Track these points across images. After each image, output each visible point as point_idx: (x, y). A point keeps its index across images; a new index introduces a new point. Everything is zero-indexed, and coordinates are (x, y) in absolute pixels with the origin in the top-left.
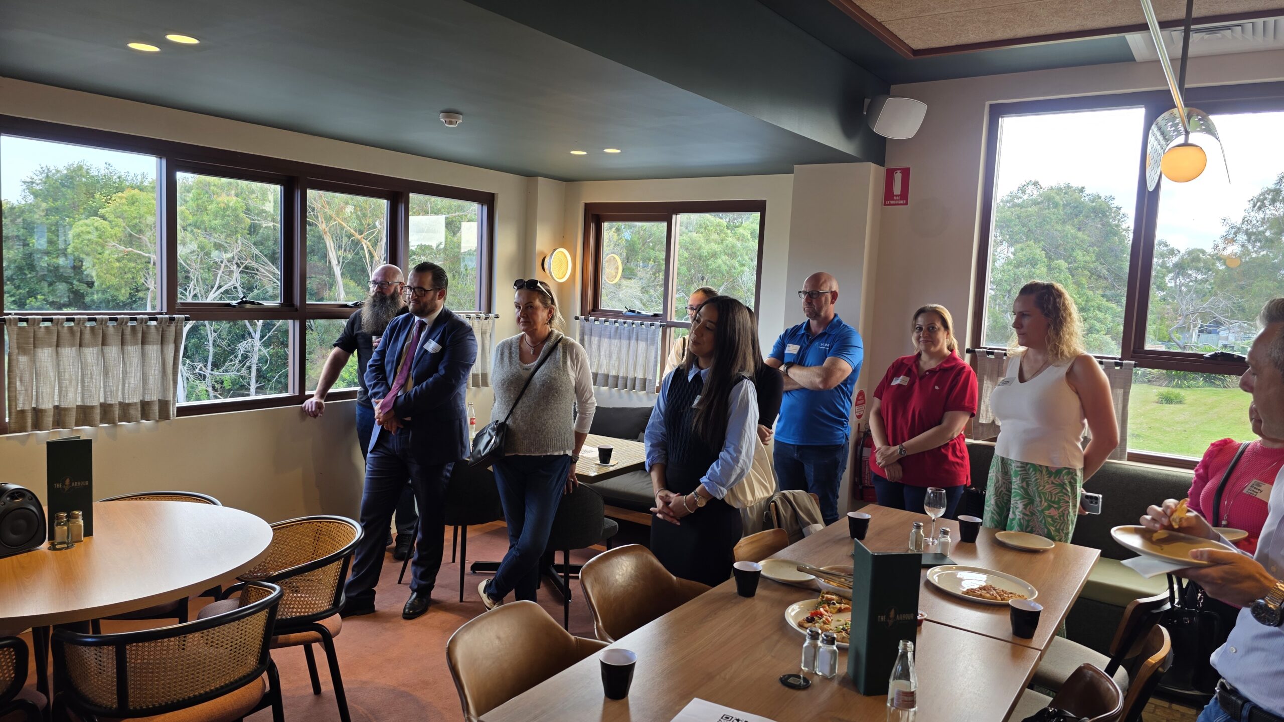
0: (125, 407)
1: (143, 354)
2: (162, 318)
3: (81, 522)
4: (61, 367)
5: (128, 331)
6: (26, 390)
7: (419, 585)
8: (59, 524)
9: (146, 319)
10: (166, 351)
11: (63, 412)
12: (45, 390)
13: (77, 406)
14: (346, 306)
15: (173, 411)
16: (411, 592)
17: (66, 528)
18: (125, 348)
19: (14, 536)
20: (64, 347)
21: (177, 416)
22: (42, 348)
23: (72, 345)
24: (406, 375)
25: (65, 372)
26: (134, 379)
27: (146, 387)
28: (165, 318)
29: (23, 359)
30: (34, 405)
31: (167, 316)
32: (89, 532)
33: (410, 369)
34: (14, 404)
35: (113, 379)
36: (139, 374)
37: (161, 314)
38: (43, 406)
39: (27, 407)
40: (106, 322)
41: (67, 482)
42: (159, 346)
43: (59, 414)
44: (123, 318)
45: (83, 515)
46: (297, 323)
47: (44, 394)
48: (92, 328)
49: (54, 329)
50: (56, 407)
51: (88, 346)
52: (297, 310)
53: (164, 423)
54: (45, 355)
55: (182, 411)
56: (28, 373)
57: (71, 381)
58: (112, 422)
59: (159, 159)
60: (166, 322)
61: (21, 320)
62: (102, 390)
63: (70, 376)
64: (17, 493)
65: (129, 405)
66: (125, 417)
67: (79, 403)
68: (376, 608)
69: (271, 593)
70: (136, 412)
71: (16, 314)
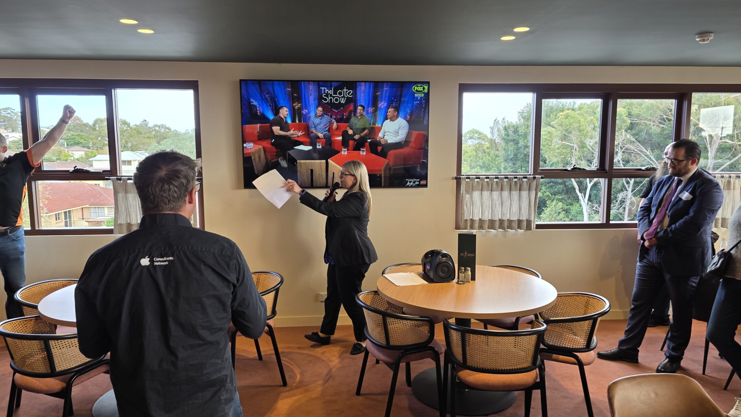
0: (510, 221)
1: (520, 195)
2: (529, 177)
3: (470, 273)
4: (483, 200)
5: (513, 184)
6: (468, 210)
7: (670, 354)
8: (461, 272)
9: (522, 177)
10: (531, 194)
11: (483, 222)
12: (476, 211)
13: (489, 220)
14: (640, 170)
15: (533, 226)
16: (665, 357)
17: (463, 275)
18: (511, 192)
19: (442, 274)
20: (484, 191)
21: (536, 229)
22: (475, 191)
23: (488, 190)
24: (664, 214)
25: (484, 203)
26: (515, 208)
27: (521, 213)
28: (531, 177)
29: (468, 196)
30: (471, 218)
31: (532, 176)
32: (473, 278)
33: (666, 210)
34: (463, 216)
35: (505, 207)
36: (517, 206)
37: (530, 175)
38: (474, 219)
39: (468, 218)
40: (503, 179)
41: (466, 253)
42: (528, 192)
43: (481, 222)
44: (511, 177)
45: (471, 270)
46: (607, 180)
47: (475, 213)
48: (497, 182)
49: (481, 182)
50: (480, 220)
51: (495, 191)
52: (607, 172)
53: (529, 232)
54: (476, 194)
55: (539, 227)
56: (469, 203)
57: (486, 207)
58: (503, 228)
59: (533, 94)
60: (531, 179)
61: (467, 178)
62: (500, 212)
63: (486, 205)
64: (444, 255)
65: (512, 221)
66: (510, 227)
67: (490, 218)
68: (639, 361)
69: (541, 327)
70: (515, 225)
71: (466, 175)
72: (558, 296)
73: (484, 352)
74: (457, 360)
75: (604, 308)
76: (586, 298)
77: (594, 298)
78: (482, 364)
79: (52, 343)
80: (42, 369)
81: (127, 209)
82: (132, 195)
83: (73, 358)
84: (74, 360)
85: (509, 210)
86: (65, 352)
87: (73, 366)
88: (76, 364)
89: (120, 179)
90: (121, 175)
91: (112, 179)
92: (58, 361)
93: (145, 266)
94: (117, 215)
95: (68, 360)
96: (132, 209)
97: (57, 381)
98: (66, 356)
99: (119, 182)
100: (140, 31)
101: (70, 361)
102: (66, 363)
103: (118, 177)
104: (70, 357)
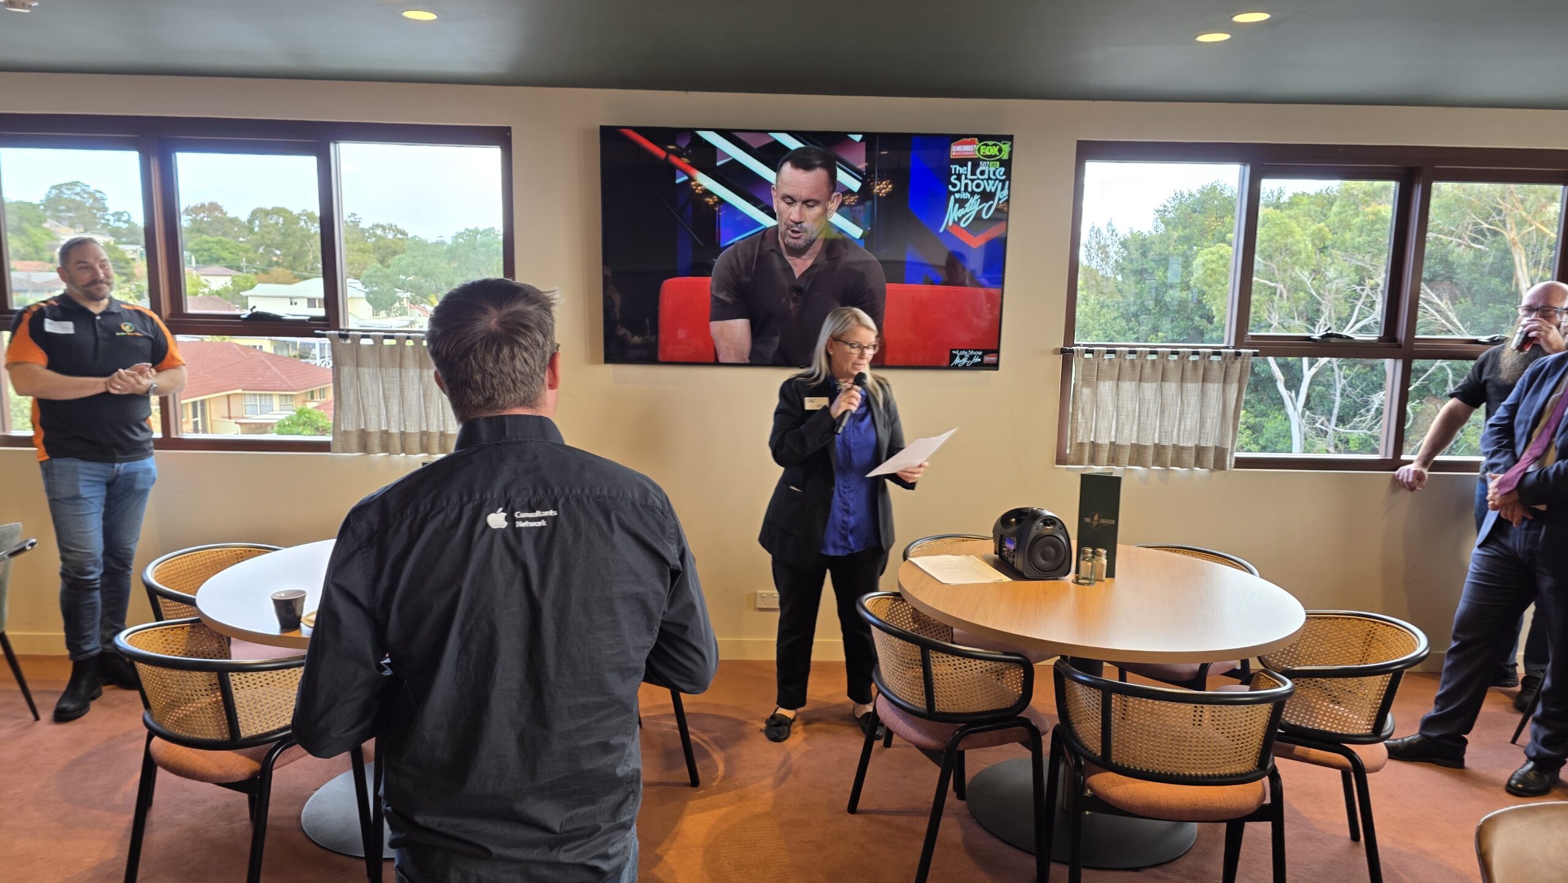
0: (1179, 450)
1: (1203, 393)
2: (1226, 353)
3: (1105, 561)
4: (1120, 402)
5: (1189, 366)
6: (1086, 423)
7: (1538, 752)
8: (1084, 559)
9: (1209, 353)
10: (1227, 391)
11: (1117, 449)
12: (1103, 425)
13: (1132, 444)
14: (1476, 342)
15: (1230, 461)
16: (1527, 759)
17: (1090, 564)
18: (1185, 385)
19: (1042, 562)
20: (1125, 381)
21: (1235, 468)
22: (1104, 380)
23: (1132, 380)
24: (1546, 442)
25: (1123, 407)
26: (1191, 421)
27: (1203, 431)
28: (1230, 353)
29: (1086, 391)
30: (1092, 439)
31: (1233, 351)
32: (1111, 573)
33: (1553, 435)
34: (1075, 436)
35: (1169, 418)
36: (1197, 415)
37: (1227, 348)
38: (1100, 441)
39: (1086, 441)
40: (1167, 356)
41: (1096, 517)
42: (1221, 385)
43: (1115, 451)
44: (1185, 352)
45: (1107, 554)
46: (1400, 363)
47: (1102, 428)
48: (1153, 361)
49: (1117, 361)
50: (1112, 444)
51: (1147, 382)
52: (1400, 346)
53: (1219, 474)
54: (1106, 388)
55: (1241, 463)
56: (1089, 406)
57: (1127, 416)
58: (1163, 465)
59: (1243, 167)
60: (1231, 357)
61: (1088, 352)
62: (1157, 429)
63: (1128, 412)
64: (1050, 520)
65: (1183, 448)
66: (1178, 462)
67: (1134, 442)
68: (1467, 764)
69: (1280, 687)
70: (1190, 458)
71: (1084, 345)
72: (1307, 618)
73: (1154, 737)
74: (1087, 749)
75: (1415, 650)
76: (1367, 625)
77: (1388, 626)
78: (1145, 762)
79: (234, 678)
80: (213, 730)
81: (359, 400)
82: (371, 371)
83: (275, 710)
84: (277, 714)
85: (1177, 424)
86: (259, 697)
87: (275, 728)
88: (279, 723)
89: (345, 337)
90: (347, 328)
91: (330, 335)
92: (245, 716)
93: (499, 529)
94: (338, 412)
95: (264, 715)
96: (370, 400)
97: (242, 758)
98: (261, 706)
99: (343, 341)
100: (408, 14)
101: (268, 717)
102: (260, 721)
103: (342, 332)
104: (268, 708)
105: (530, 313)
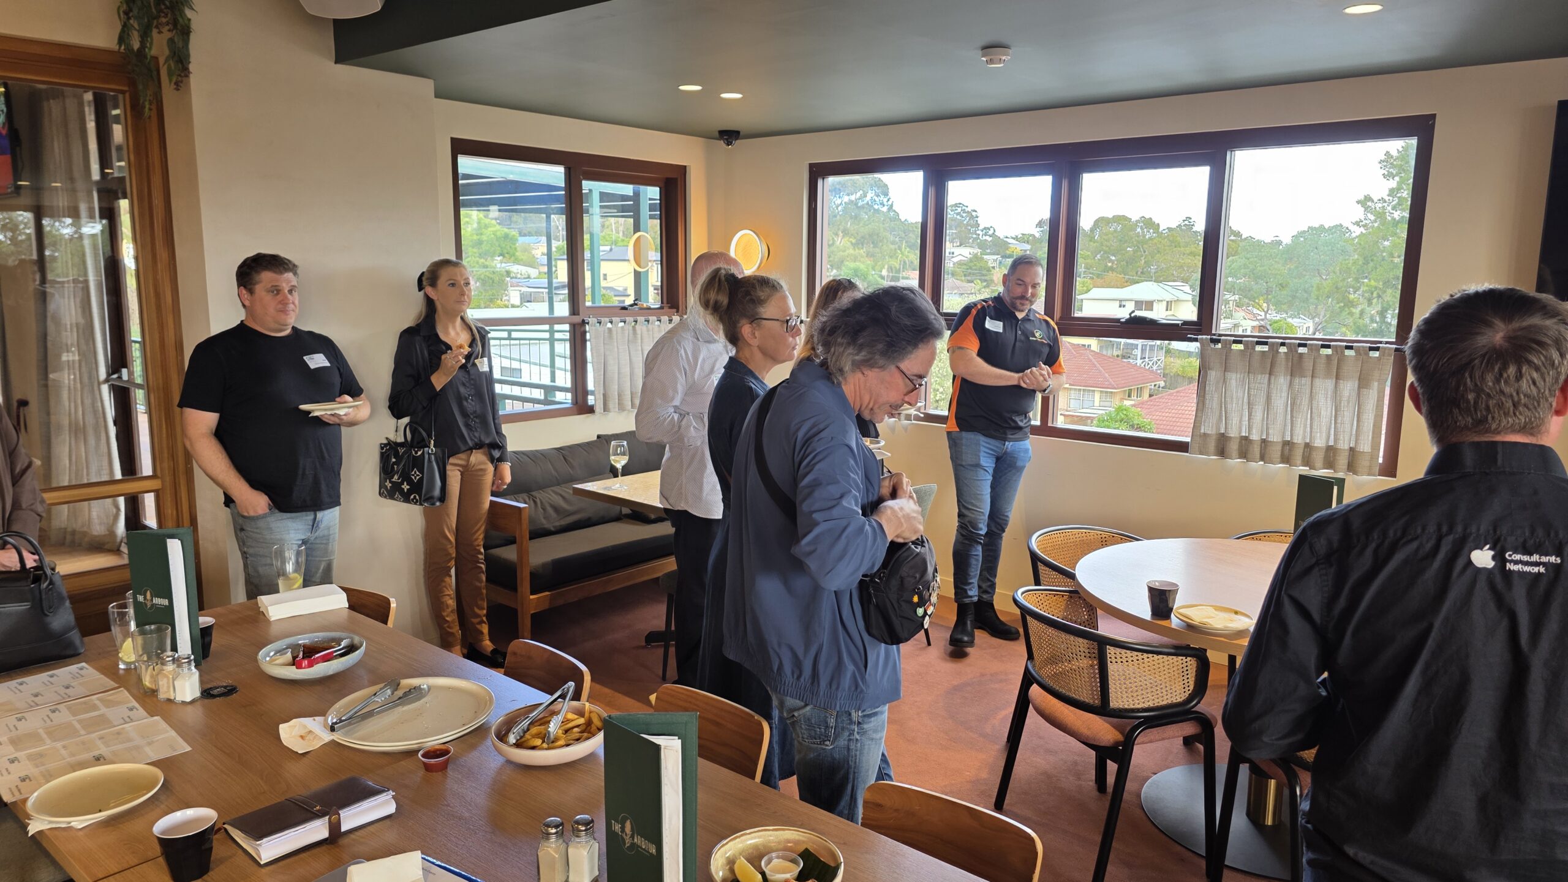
79: (1111, 651)
80: (1087, 693)
81: (1223, 405)
82: (1238, 376)
83: (1142, 690)
84: (1143, 694)
86: (1129, 674)
87: (1139, 706)
88: (1144, 703)
89: (1218, 341)
90: (1218, 332)
91: (1202, 339)
92: (1116, 689)
93: (1485, 569)
94: (1199, 415)
95: (1132, 692)
96: (1234, 405)
97: (1107, 725)
98: (1130, 683)
99: (1212, 346)
101: (1135, 695)
102: (1127, 697)
103: (1214, 337)
104: (1136, 687)
105: (1547, 328)
